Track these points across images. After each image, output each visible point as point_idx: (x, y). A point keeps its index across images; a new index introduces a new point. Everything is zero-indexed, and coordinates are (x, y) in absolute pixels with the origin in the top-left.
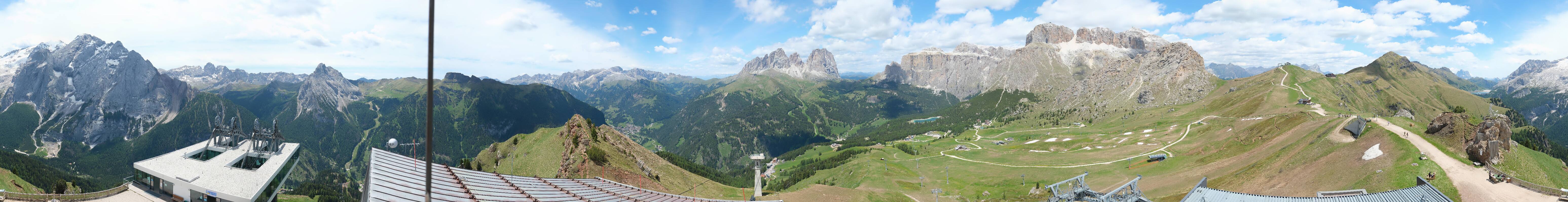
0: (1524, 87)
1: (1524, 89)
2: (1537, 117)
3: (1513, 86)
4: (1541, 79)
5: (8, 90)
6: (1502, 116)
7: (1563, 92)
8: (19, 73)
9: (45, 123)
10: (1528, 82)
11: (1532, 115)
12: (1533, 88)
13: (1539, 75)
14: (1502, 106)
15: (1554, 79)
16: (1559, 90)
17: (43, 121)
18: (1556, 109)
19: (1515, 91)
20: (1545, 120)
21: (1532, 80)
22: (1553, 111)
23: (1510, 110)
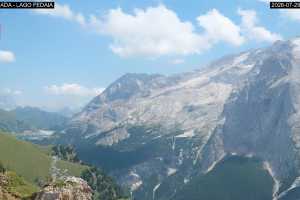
0: (117, 124)
1: (116, 128)
2: (141, 183)
3: (96, 124)
4: (147, 109)
5: (215, 131)
6: (75, 179)
7: (189, 134)
8: (236, 98)
9: (283, 193)
10: (124, 115)
11: (132, 178)
12: (134, 128)
13: (145, 102)
14: (76, 160)
15: (173, 110)
16: (182, 132)
17: (281, 190)
18: (176, 167)
19: (99, 132)
20: (157, 187)
21: (132, 111)
22: (172, 171)
23: (89, 168)
